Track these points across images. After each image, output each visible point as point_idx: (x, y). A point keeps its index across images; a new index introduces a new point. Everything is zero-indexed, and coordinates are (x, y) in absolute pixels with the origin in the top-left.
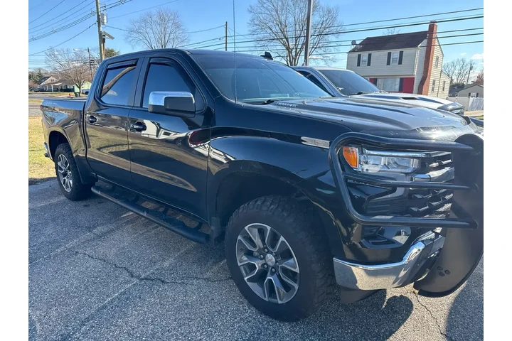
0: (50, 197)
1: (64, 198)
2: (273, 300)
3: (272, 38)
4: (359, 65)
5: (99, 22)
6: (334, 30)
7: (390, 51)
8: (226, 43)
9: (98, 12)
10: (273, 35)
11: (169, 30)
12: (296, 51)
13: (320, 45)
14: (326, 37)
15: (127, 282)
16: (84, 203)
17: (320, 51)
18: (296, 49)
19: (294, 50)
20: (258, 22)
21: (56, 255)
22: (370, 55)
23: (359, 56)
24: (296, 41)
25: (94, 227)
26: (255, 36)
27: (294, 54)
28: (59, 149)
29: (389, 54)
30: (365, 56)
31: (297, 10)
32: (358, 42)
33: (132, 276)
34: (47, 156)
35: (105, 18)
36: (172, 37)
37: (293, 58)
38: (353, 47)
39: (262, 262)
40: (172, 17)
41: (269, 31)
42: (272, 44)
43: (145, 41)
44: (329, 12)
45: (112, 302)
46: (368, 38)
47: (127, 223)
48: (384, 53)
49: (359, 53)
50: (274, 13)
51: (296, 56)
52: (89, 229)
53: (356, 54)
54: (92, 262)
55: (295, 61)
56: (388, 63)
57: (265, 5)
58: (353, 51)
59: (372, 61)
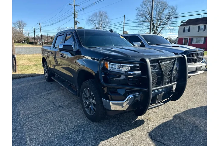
0: (41, 80)
1: (46, 81)
2: (90, 114)
3: (146, 20)
4: (184, 32)
5: (75, 17)
6: (175, 16)
7: (199, 25)
8: (124, 24)
9: (74, 13)
10: (147, 20)
11: (103, 19)
12: (157, 26)
13: (168, 23)
14: (171, 19)
15: (52, 106)
16: (51, 83)
17: (168, 26)
18: (157, 25)
19: (156, 26)
20: (140, 14)
21: (35, 97)
22: (189, 28)
23: (184, 28)
24: (157, 21)
25: (51, 90)
26: (139, 20)
27: (156, 27)
28: (45, 64)
29: (199, 27)
30: (187, 28)
31: (158, 8)
32: (184, 22)
33: (54, 105)
34: (42, 66)
35: (77, 15)
36: (104, 21)
37: (155, 29)
38: (181, 24)
39: (89, 101)
40: (104, 14)
41: (145, 18)
42: (146, 23)
43: (93, 24)
44: (173, 8)
45: (45, 111)
46: (189, 20)
47: (61, 90)
48: (197, 26)
49: (184, 26)
50: (147, 10)
51: (157, 28)
52: (49, 91)
53: (183, 27)
54: (44, 100)
55: (156, 30)
56: (199, 31)
57: (143, 7)
58: (182, 25)
59: (190, 30)
